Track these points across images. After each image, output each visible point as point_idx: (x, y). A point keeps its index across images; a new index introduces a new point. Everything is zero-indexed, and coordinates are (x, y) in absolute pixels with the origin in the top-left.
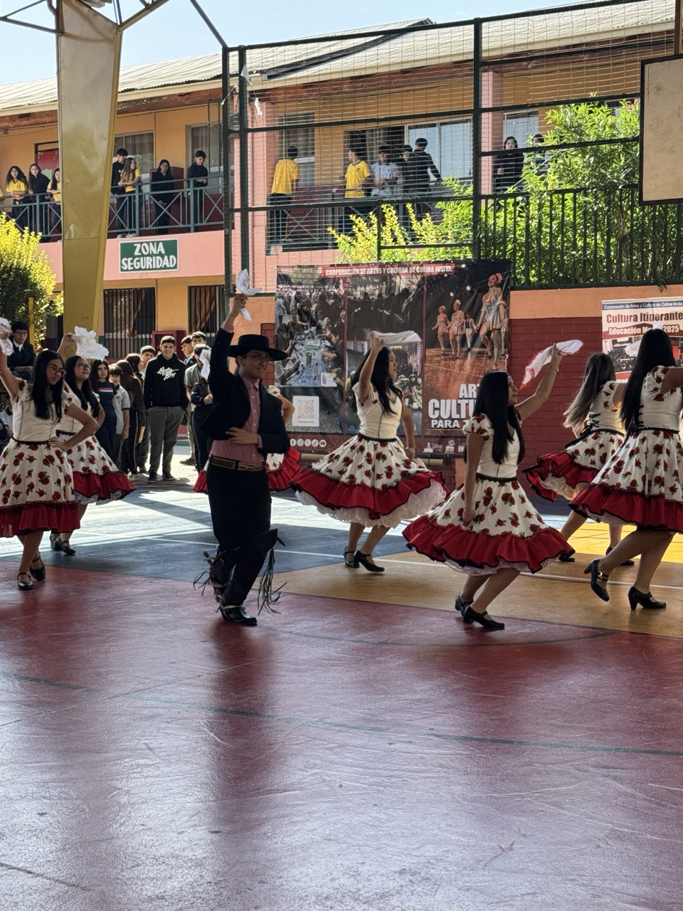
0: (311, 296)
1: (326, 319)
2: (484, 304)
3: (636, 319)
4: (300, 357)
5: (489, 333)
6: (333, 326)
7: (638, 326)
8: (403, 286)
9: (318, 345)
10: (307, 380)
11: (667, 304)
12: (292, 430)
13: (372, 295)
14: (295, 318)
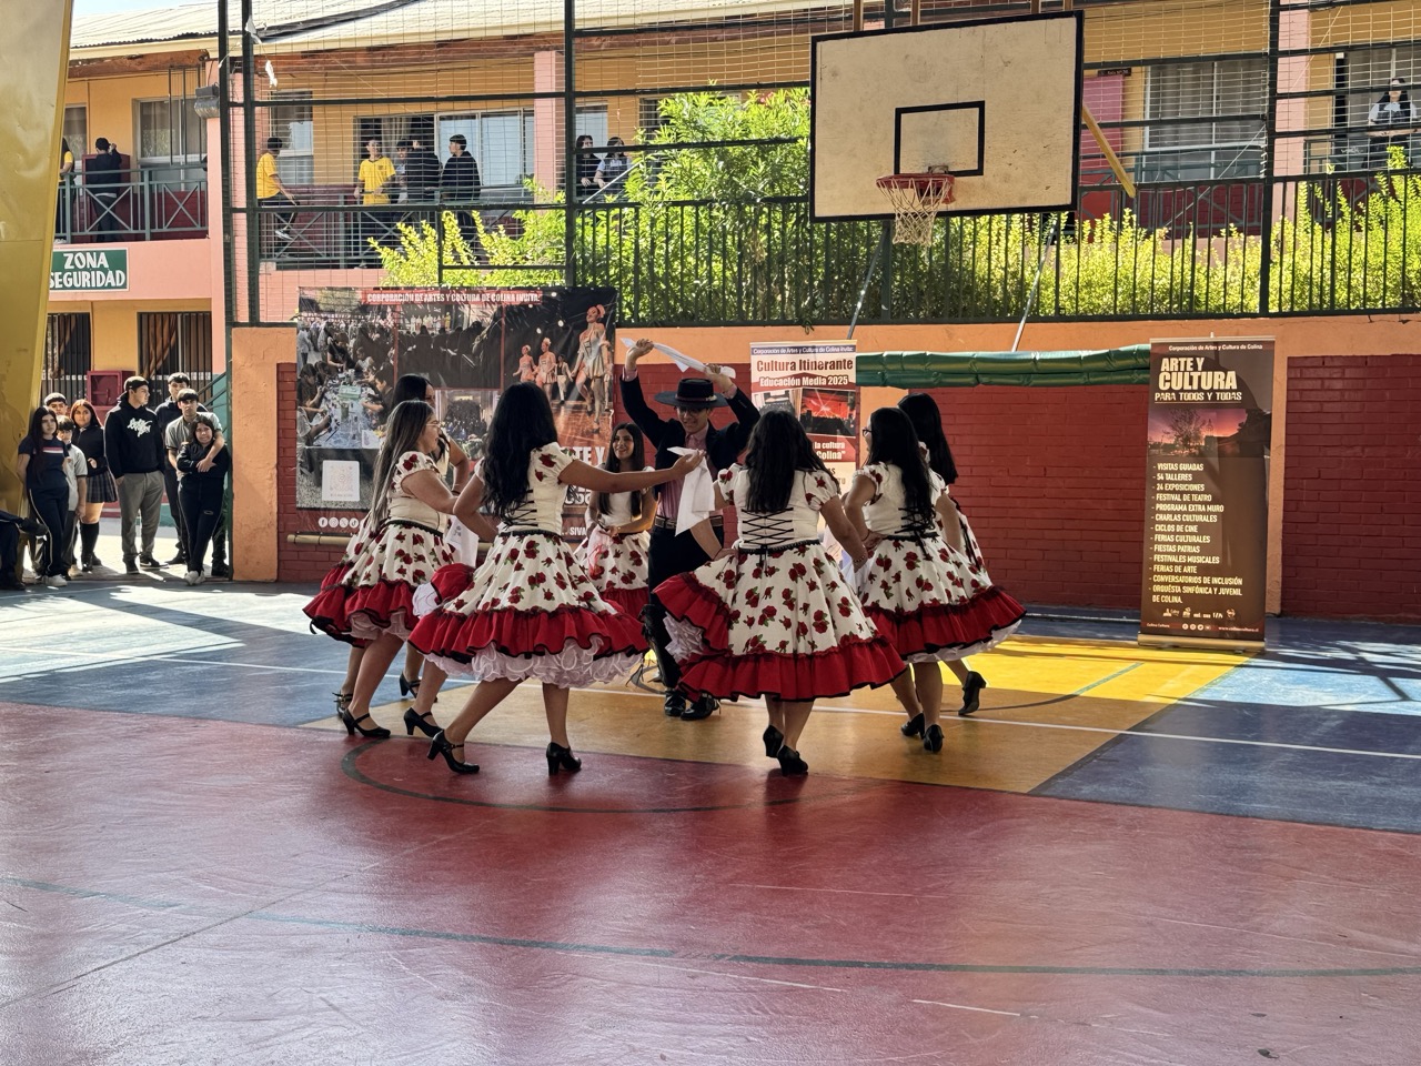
0: (347, 328)
1: (368, 359)
2: (582, 344)
3: (794, 368)
4: (333, 408)
5: (588, 382)
6: (378, 368)
7: (796, 376)
8: (474, 319)
9: (358, 393)
10: (343, 440)
11: (833, 349)
12: (323, 507)
13: (432, 329)
14: (325, 358)
